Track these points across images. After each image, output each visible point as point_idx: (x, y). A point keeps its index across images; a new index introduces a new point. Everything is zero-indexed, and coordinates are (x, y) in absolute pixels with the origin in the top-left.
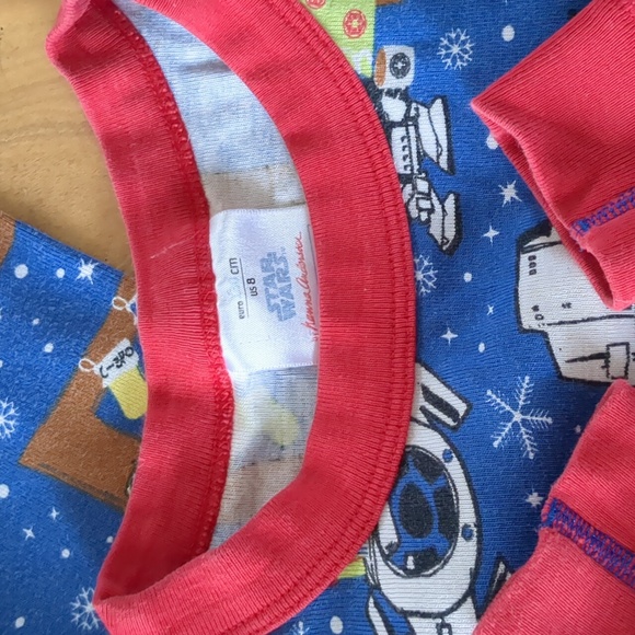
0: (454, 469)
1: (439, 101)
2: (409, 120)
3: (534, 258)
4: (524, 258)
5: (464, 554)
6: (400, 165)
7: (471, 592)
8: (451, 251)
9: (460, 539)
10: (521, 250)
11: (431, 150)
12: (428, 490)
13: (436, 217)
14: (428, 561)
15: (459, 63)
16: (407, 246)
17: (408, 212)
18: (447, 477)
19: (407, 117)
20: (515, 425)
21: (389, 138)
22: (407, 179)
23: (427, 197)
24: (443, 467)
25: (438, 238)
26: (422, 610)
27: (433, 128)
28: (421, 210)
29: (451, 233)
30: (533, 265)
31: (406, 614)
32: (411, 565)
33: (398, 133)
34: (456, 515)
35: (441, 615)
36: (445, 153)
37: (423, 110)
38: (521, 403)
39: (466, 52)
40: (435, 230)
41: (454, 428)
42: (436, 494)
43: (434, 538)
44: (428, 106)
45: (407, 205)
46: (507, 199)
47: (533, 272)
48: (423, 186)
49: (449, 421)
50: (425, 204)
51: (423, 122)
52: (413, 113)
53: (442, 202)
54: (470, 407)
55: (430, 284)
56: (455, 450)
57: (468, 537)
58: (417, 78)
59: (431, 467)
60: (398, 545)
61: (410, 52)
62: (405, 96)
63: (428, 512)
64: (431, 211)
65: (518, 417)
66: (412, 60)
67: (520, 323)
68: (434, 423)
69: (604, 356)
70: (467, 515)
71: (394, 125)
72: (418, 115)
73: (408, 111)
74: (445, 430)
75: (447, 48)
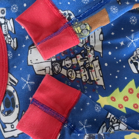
0: (15, 94)
1: (11, 19)
2: (5, 23)
3: (31, 50)
4: (30, 51)
5: (16, 110)
6: (4, 32)
7: (18, 118)
8: (16, 50)
9: (16, 108)
10: (29, 49)
11: (10, 29)
12: (10, 98)
13: (12, 43)
14: (9, 112)
15: (15, 11)
16: (6, 49)
17: (6, 42)
18: (14, 95)
19: (5, 22)
20: (27, 84)
21: (1, 27)
22: (6, 35)
23: (10, 39)
24: (13, 94)
25: (13, 47)
26: (8, 122)
27: (10, 25)
28: (9, 41)
29: (15, 46)
30: (31, 52)
31: (5, 124)
32: (6, 114)
33: (3, 26)
34: (15, 103)
35: (12, 123)
36: (13, 30)
37: (8, 21)
38: (28, 80)
39: (16, 9)
40: (12, 46)
41: (15, 86)
42: (11, 99)
43: (11, 108)
44: (9, 20)
46: (27, 39)
47: (31, 53)
48: (9, 36)
49: (14, 84)
50: (10, 40)
51: (8, 23)
52: (6, 22)
53: (13, 40)
54: (18, 81)
55: (11, 57)
56: (15, 90)
57: (17, 107)
58: (7, 14)
59: (11, 94)
60: (4, 110)
61: (5, 9)
62: (4, 18)
63: (10, 103)
64: (11, 42)
65: (27, 83)
66: (5, 11)
67: (28, 64)
68: (12, 85)
69: (45, 70)
70: (17, 103)
71: (2, 24)
72: (7, 22)
73: (5, 21)
74: (14, 86)
75: (13, 8)
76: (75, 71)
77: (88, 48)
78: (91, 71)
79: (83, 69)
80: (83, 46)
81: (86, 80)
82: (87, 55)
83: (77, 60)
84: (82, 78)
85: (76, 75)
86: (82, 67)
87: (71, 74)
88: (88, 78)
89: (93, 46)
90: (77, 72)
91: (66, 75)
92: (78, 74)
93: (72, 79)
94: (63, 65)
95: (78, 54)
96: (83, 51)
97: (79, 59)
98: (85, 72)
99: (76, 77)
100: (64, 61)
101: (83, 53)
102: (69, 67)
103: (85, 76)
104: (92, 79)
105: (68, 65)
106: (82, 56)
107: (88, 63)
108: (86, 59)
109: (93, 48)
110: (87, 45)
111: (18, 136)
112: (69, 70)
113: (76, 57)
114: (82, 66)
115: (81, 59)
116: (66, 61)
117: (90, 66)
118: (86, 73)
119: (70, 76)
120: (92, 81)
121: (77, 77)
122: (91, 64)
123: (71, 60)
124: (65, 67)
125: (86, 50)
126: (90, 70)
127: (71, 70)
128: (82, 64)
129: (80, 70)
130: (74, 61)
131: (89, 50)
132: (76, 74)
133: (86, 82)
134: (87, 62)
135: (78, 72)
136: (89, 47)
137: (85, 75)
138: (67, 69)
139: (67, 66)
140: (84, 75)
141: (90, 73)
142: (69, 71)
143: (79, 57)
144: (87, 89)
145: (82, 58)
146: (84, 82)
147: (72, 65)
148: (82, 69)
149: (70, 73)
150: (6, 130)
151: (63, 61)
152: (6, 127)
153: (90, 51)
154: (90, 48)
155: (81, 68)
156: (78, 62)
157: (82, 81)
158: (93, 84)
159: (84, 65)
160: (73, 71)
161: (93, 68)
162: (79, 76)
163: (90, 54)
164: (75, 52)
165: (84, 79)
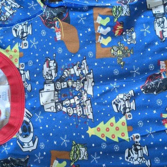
0: (31, 123)
1: (28, 71)
2: (24, 74)
3: (42, 94)
5: (32, 135)
6: (23, 80)
7: (32, 140)
8: (30, 92)
9: (31, 133)
10: (40, 92)
11: (27, 78)
12: (27, 126)
13: (28, 87)
14: (26, 136)
15: (31, 65)
16: (24, 92)
17: (24, 87)
18: (30, 125)
19: (24, 73)
21: (21, 76)
22: (24, 82)
23: (27, 84)
24: (29, 124)
25: (28, 90)
26: (26, 142)
28: (26, 86)
29: (30, 89)
31: (23, 143)
32: (24, 136)
33: (23, 75)
34: (30, 130)
35: (28, 143)
36: (29, 78)
37: (26, 72)
38: (39, 115)
39: (32, 63)
41: (30, 118)
42: (28, 127)
43: (27, 133)
44: (26, 71)
45: (24, 86)
48: (26, 83)
49: (30, 117)
50: (26, 85)
51: (26, 74)
53: (29, 85)
54: (33, 115)
55: (27, 97)
56: (31, 121)
57: (32, 133)
58: (25, 68)
59: (27, 123)
60: (22, 133)
61: (24, 64)
62: (23, 70)
63: (27, 129)
64: (27, 86)
65: (39, 117)
66: (24, 65)
68: (27, 117)
69: (50, 108)
70: (32, 130)
71: (22, 74)
75: (29, 63)
76: (72, 108)
77: (83, 92)
78: (85, 108)
79: (79, 107)
80: (79, 90)
81: (81, 115)
82: (82, 97)
84: (77, 113)
85: (73, 111)
86: (78, 105)
87: (70, 111)
88: (82, 113)
89: (86, 90)
90: (73, 109)
91: (66, 112)
92: (74, 111)
93: (70, 115)
94: (64, 104)
95: (75, 96)
96: (79, 94)
97: (76, 100)
98: (80, 109)
99: (73, 113)
100: (64, 102)
101: (79, 95)
102: (68, 105)
103: (80, 112)
104: (85, 114)
105: (67, 104)
106: (78, 97)
107: (82, 102)
108: (81, 100)
109: (86, 92)
110: (81, 90)
111: (32, 151)
112: (68, 108)
113: (74, 98)
114: (78, 104)
115: (78, 99)
116: (65, 102)
117: (84, 104)
118: (81, 109)
121: (74, 112)
122: (84, 103)
123: (70, 100)
124: (65, 106)
125: (81, 93)
126: (84, 107)
127: (69, 107)
129: (76, 107)
130: (72, 101)
131: (83, 93)
132: (73, 110)
133: (80, 116)
134: (82, 101)
135: (75, 109)
136: (83, 91)
137: (80, 111)
138: (67, 107)
139: (66, 105)
140: (79, 111)
141: (84, 109)
142: (68, 109)
143: (76, 98)
144: (80, 122)
145: (78, 98)
146: (79, 116)
147: (70, 104)
148: (78, 106)
149: (69, 110)
150: (24, 146)
151: (63, 102)
152: (24, 145)
153: (84, 94)
154: (84, 92)
155: (77, 106)
156: (75, 102)
157: (78, 115)
158: (85, 118)
159: (80, 104)
160: (71, 108)
161: (86, 106)
162: (75, 112)
163: (84, 96)
164: (73, 95)
165: (79, 113)
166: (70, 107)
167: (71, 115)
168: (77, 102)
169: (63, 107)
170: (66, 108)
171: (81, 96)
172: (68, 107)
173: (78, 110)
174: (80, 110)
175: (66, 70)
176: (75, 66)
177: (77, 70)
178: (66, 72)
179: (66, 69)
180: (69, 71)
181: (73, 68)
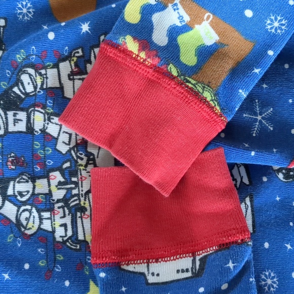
76: (39, 211)
77: (82, 159)
78: (81, 217)
79: (61, 210)
80: (69, 151)
81: (65, 239)
82: (75, 174)
83: (49, 185)
84: (54, 232)
85: (41, 223)
86: (60, 204)
87: (27, 219)
88: (70, 233)
89: (93, 155)
90: (42, 214)
91: (14, 220)
92: (44, 221)
93: (27, 232)
94: (10, 192)
95: (53, 170)
96: (67, 165)
97: (54, 183)
98: (64, 216)
99: (39, 229)
100: (12, 183)
101: (67, 168)
102: (24, 199)
103: (63, 228)
104: (81, 237)
105: (21, 194)
106: (63, 175)
107: (75, 195)
108: (73, 186)
109: (94, 160)
110: (78, 151)
112: (23, 208)
113: (48, 177)
114: (58, 201)
115: (60, 183)
116: (17, 185)
117: (79, 204)
118: (68, 220)
119: (24, 223)
120: (80, 242)
121: (42, 227)
122: (82, 199)
123: (34, 181)
124: (13, 200)
125: (77, 162)
126: (79, 214)
127: (29, 207)
128: (61, 197)
129: (51, 209)
130: (42, 186)
131: (83, 162)
132: (41, 219)
133: (64, 242)
134: (75, 192)
135: (46, 215)
136: (82, 156)
137: (65, 225)
138: (19, 204)
139: (19, 198)
140: (61, 226)
141: (79, 220)
142: (24, 211)
143: (57, 177)
145: (62, 180)
146: (59, 242)
147: (33, 194)
148: (59, 208)
149: (26, 214)
151: (9, 182)
153: (86, 166)
154: (85, 158)
155: (57, 206)
156: (50, 191)
157: (54, 238)
158: (80, 249)
159: (65, 200)
160: (34, 210)
161: (86, 209)
162: (47, 225)
163: (84, 173)
164: (45, 165)
165: (60, 233)
166: (32, 205)
167: (29, 232)
168: (58, 194)
169: (7, 203)
170: (15, 208)
171: (73, 172)
172: (24, 203)
173: (58, 221)
174: (63, 221)
175: (31, 71)
176: (64, 60)
177: (71, 76)
178: (30, 75)
179: (33, 66)
180: (40, 74)
181: (56, 66)
